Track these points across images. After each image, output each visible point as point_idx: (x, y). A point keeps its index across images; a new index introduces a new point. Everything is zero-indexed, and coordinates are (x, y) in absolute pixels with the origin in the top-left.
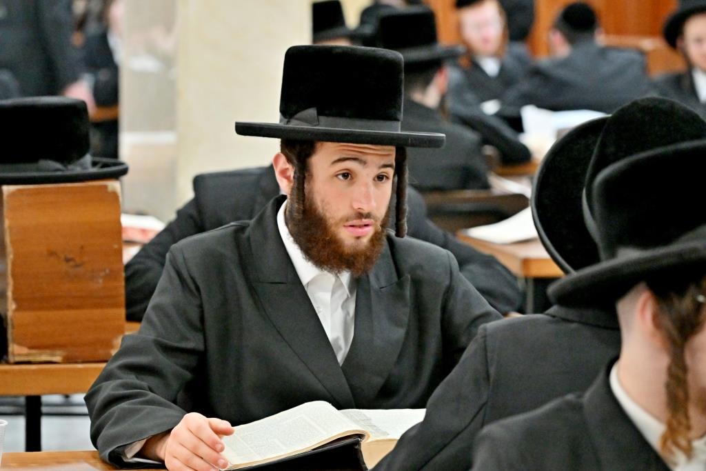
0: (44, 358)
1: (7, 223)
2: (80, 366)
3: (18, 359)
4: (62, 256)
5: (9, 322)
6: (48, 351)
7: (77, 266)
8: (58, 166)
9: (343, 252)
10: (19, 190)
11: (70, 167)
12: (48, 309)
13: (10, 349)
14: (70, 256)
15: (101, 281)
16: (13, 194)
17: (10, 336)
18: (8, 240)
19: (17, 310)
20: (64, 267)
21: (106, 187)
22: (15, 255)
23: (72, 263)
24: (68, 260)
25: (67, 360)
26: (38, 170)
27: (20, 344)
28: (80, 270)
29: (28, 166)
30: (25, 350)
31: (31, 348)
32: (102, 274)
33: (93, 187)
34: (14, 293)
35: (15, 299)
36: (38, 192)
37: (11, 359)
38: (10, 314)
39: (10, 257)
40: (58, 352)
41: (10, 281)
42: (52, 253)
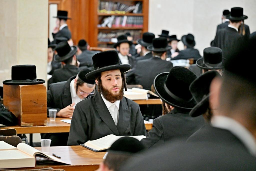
0: (29, 125)
1: (21, 94)
2: (36, 127)
3: (23, 125)
4: (33, 101)
5: (21, 117)
6: (30, 124)
7: (36, 104)
8: (31, 80)
9: (113, 96)
10: (24, 86)
11: (33, 81)
12: (30, 114)
13: (21, 123)
14: (35, 101)
15: (42, 107)
16: (22, 87)
17: (21, 120)
18: (21, 98)
19: (23, 114)
20: (34, 104)
21: (43, 85)
22: (22, 101)
23: (35, 103)
24: (34, 102)
25: (34, 126)
26: (27, 82)
27: (24, 122)
28: (37, 105)
29: (24, 81)
30: (24, 123)
31: (26, 123)
32: (42, 105)
33: (40, 85)
34: (22, 110)
35: (23, 111)
36: (28, 87)
37: (21, 125)
38: (21, 115)
39: (21, 102)
40: (32, 124)
41: (21, 107)
42: (31, 101)
